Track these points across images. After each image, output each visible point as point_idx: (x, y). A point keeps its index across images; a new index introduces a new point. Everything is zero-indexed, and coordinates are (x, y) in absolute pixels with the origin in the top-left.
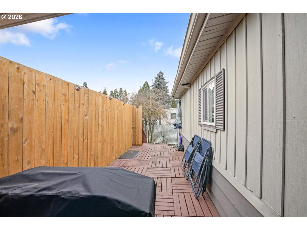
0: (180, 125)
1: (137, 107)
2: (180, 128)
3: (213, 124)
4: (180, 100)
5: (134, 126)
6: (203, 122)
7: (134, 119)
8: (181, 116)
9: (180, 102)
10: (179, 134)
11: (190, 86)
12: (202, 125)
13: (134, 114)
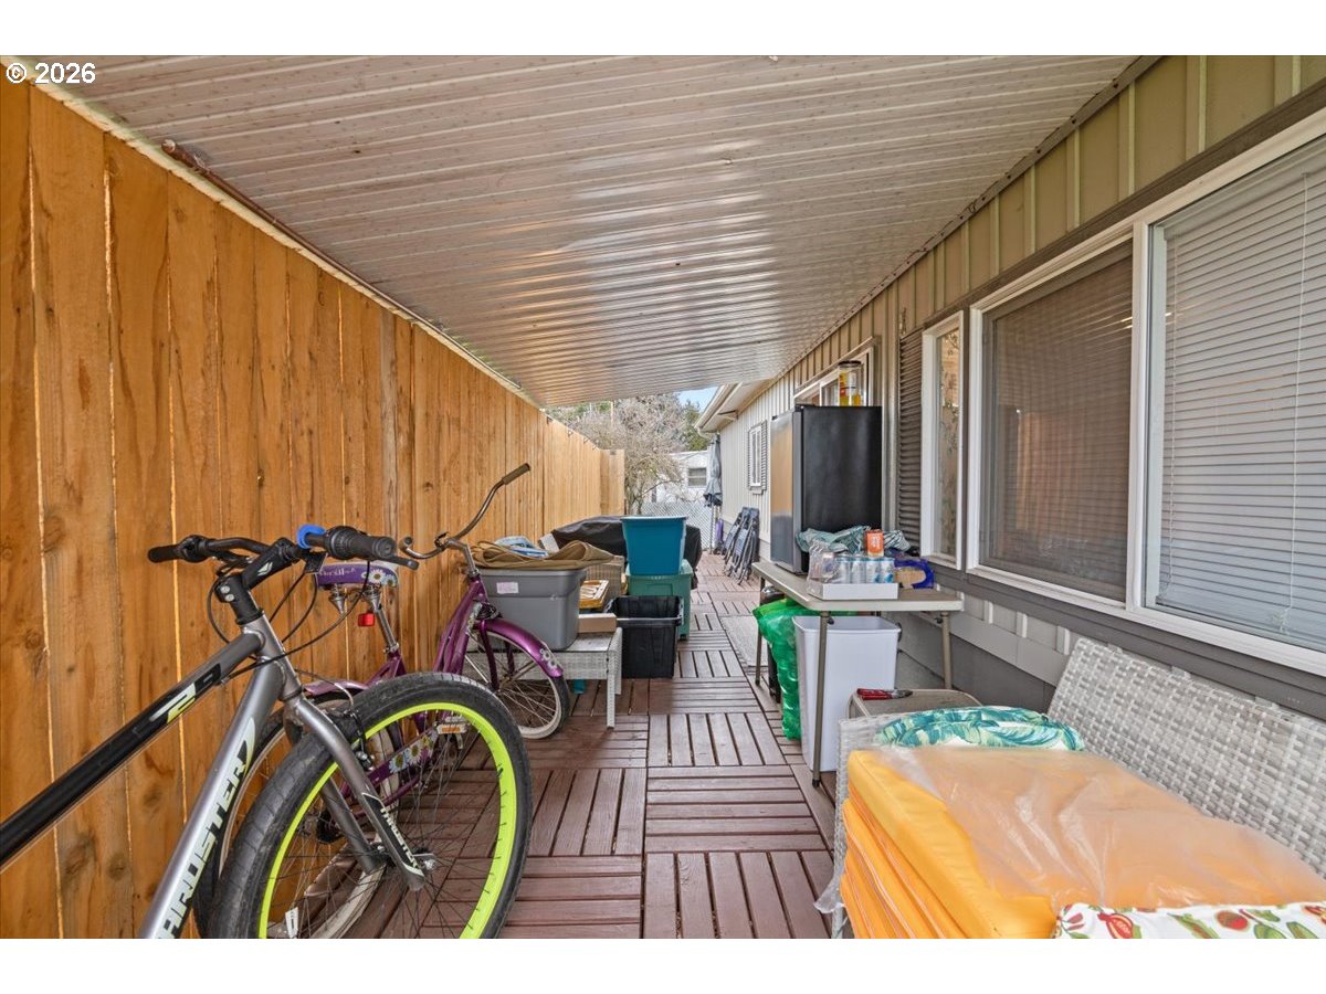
0: (718, 497)
1: (613, 453)
2: (718, 503)
3: (759, 484)
4: (718, 437)
5: (605, 502)
6: (752, 484)
7: (605, 483)
8: (719, 474)
9: (718, 442)
10: (717, 519)
11: (737, 417)
12: (751, 488)
13: (605, 470)
